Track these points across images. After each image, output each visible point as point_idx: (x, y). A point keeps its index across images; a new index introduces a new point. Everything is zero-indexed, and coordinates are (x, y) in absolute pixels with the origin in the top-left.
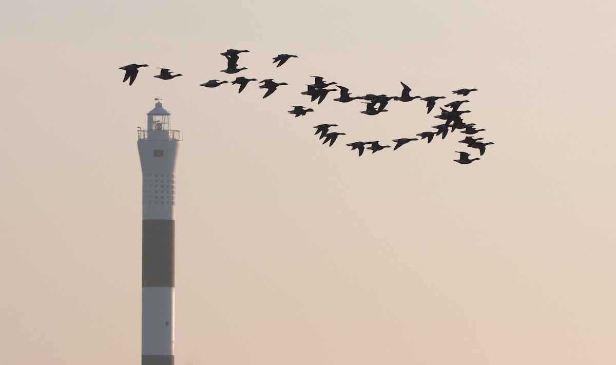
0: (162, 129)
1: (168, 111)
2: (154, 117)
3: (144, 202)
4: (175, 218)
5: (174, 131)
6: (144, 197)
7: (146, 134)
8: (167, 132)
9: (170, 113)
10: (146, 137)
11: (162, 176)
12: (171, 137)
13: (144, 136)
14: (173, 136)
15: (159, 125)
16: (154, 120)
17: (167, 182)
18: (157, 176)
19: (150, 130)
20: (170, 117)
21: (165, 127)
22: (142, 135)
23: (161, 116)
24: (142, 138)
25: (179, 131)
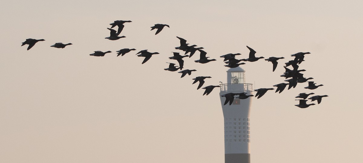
0: (239, 83)
1: (243, 69)
2: (232, 73)
3: (226, 140)
4: (250, 152)
5: (248, 84)
6: (226, 136)
7: (226, 87)
8: (242, 85)
9: (244, 70)
10: (226, 89)
11: (239, 120)
12: (246, 89)
13: (225, 89)
14: (248, 88)
15: (237, 80)
16: (232, 76)
17: (244, 124)
18: (235, 120)
19: (229, 84)
20: (244, 73)
21: (241, 81)
22: (223, 88)
23: (238, 73)
24: (223, 90)
25: (252, 84)
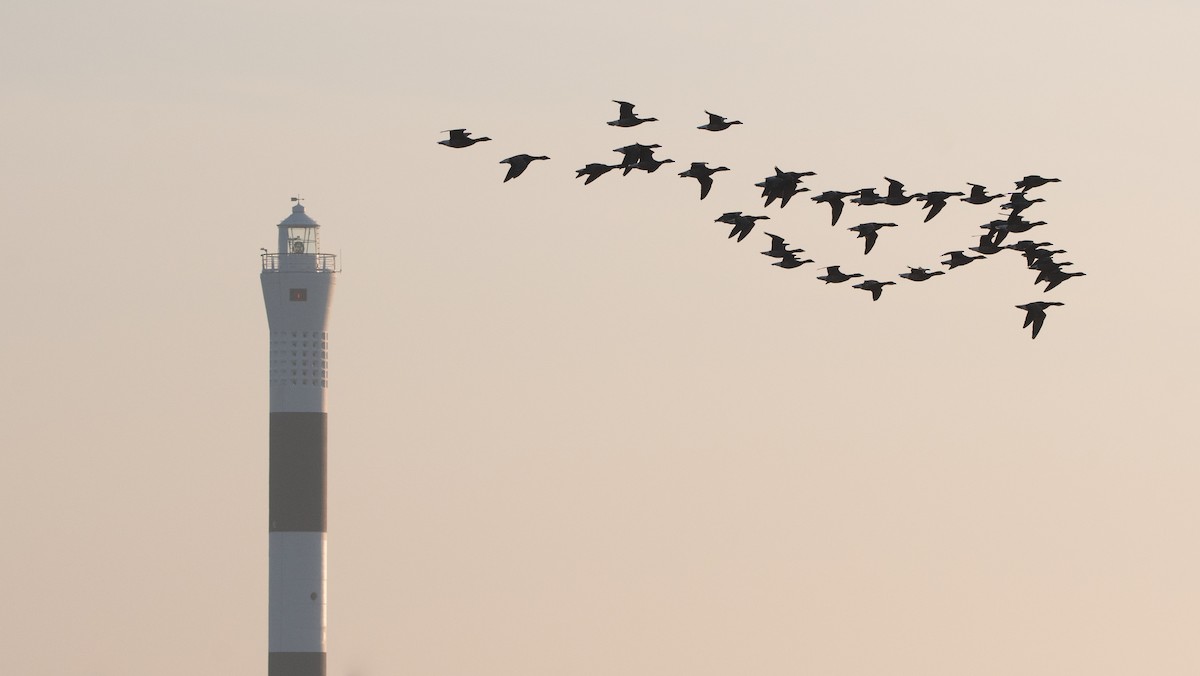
0: (305, 252)
1: (314, 220)
2: (290, 230)
3: (273, 382)
4: (328, 408)
5: (325, 256)
6: (273, 372)
7: (276, 260)
8: (312, 257)
9: (318, 223)
10: (276, 267)
11: (305, 336)
12: (321, 266)
13: (273, 264)
14: (324, 264)
15: (299, 245)
16: (290, 236)
17: (314, 346)
18: (295, 336)
19: (282, 253)
20: (318, 231)
21: (310, 249)
22: (270, 263)
23: (303, 230)
24: (270, 268)
25: (334, 256)
